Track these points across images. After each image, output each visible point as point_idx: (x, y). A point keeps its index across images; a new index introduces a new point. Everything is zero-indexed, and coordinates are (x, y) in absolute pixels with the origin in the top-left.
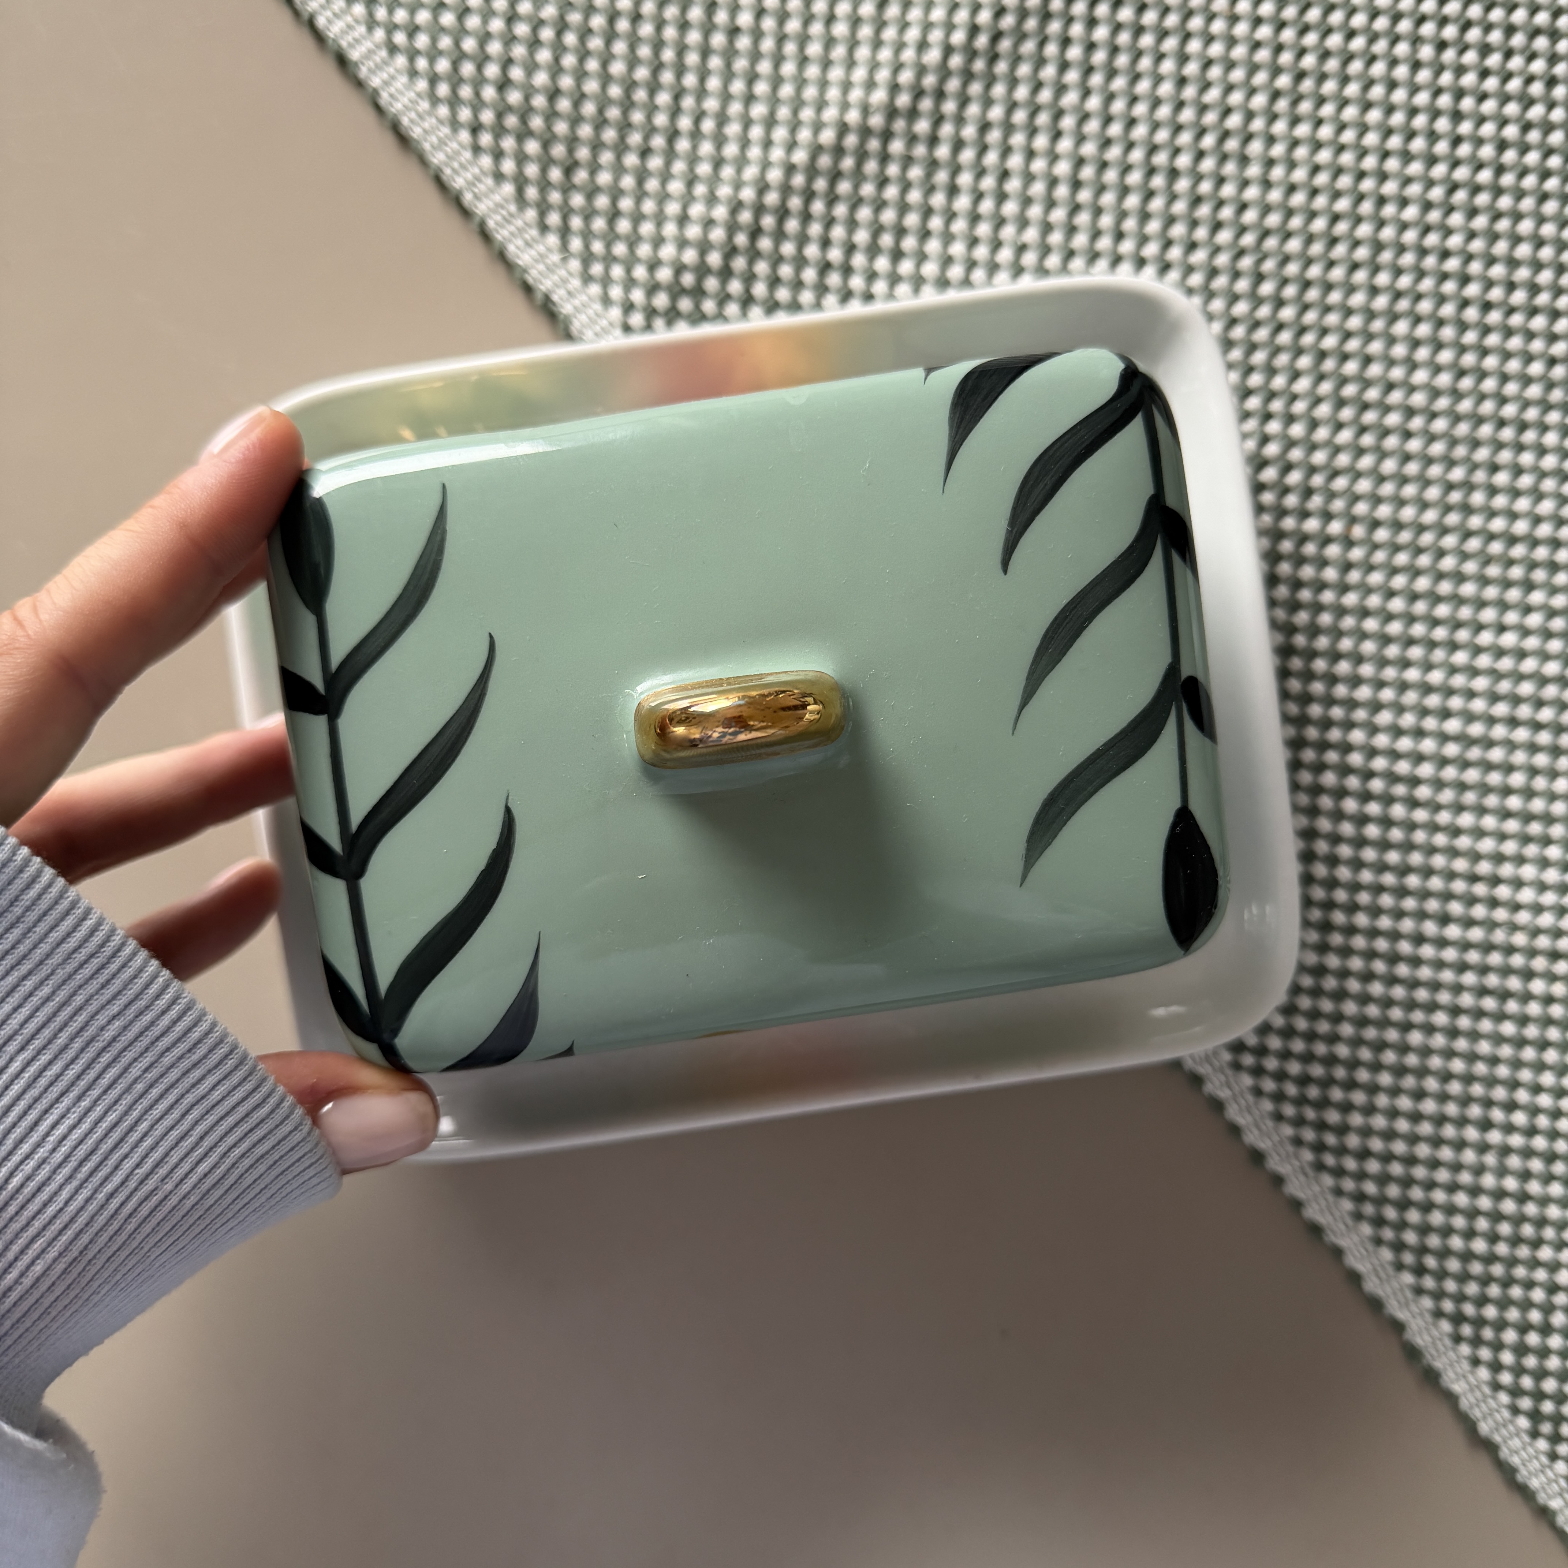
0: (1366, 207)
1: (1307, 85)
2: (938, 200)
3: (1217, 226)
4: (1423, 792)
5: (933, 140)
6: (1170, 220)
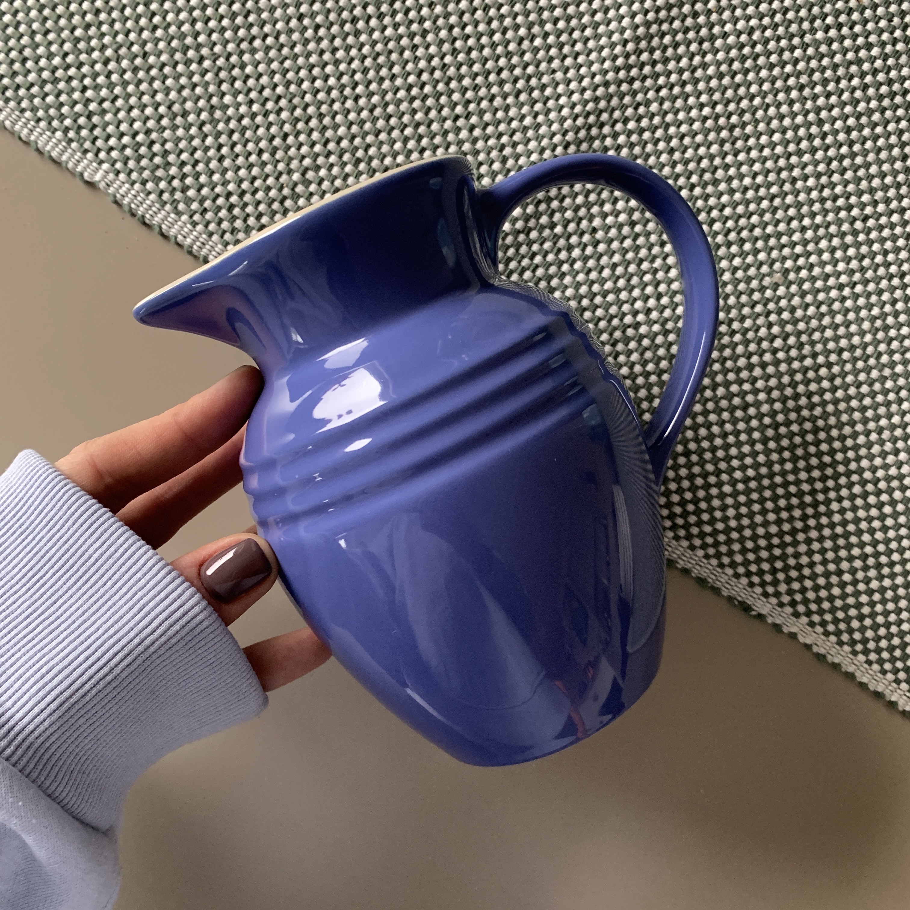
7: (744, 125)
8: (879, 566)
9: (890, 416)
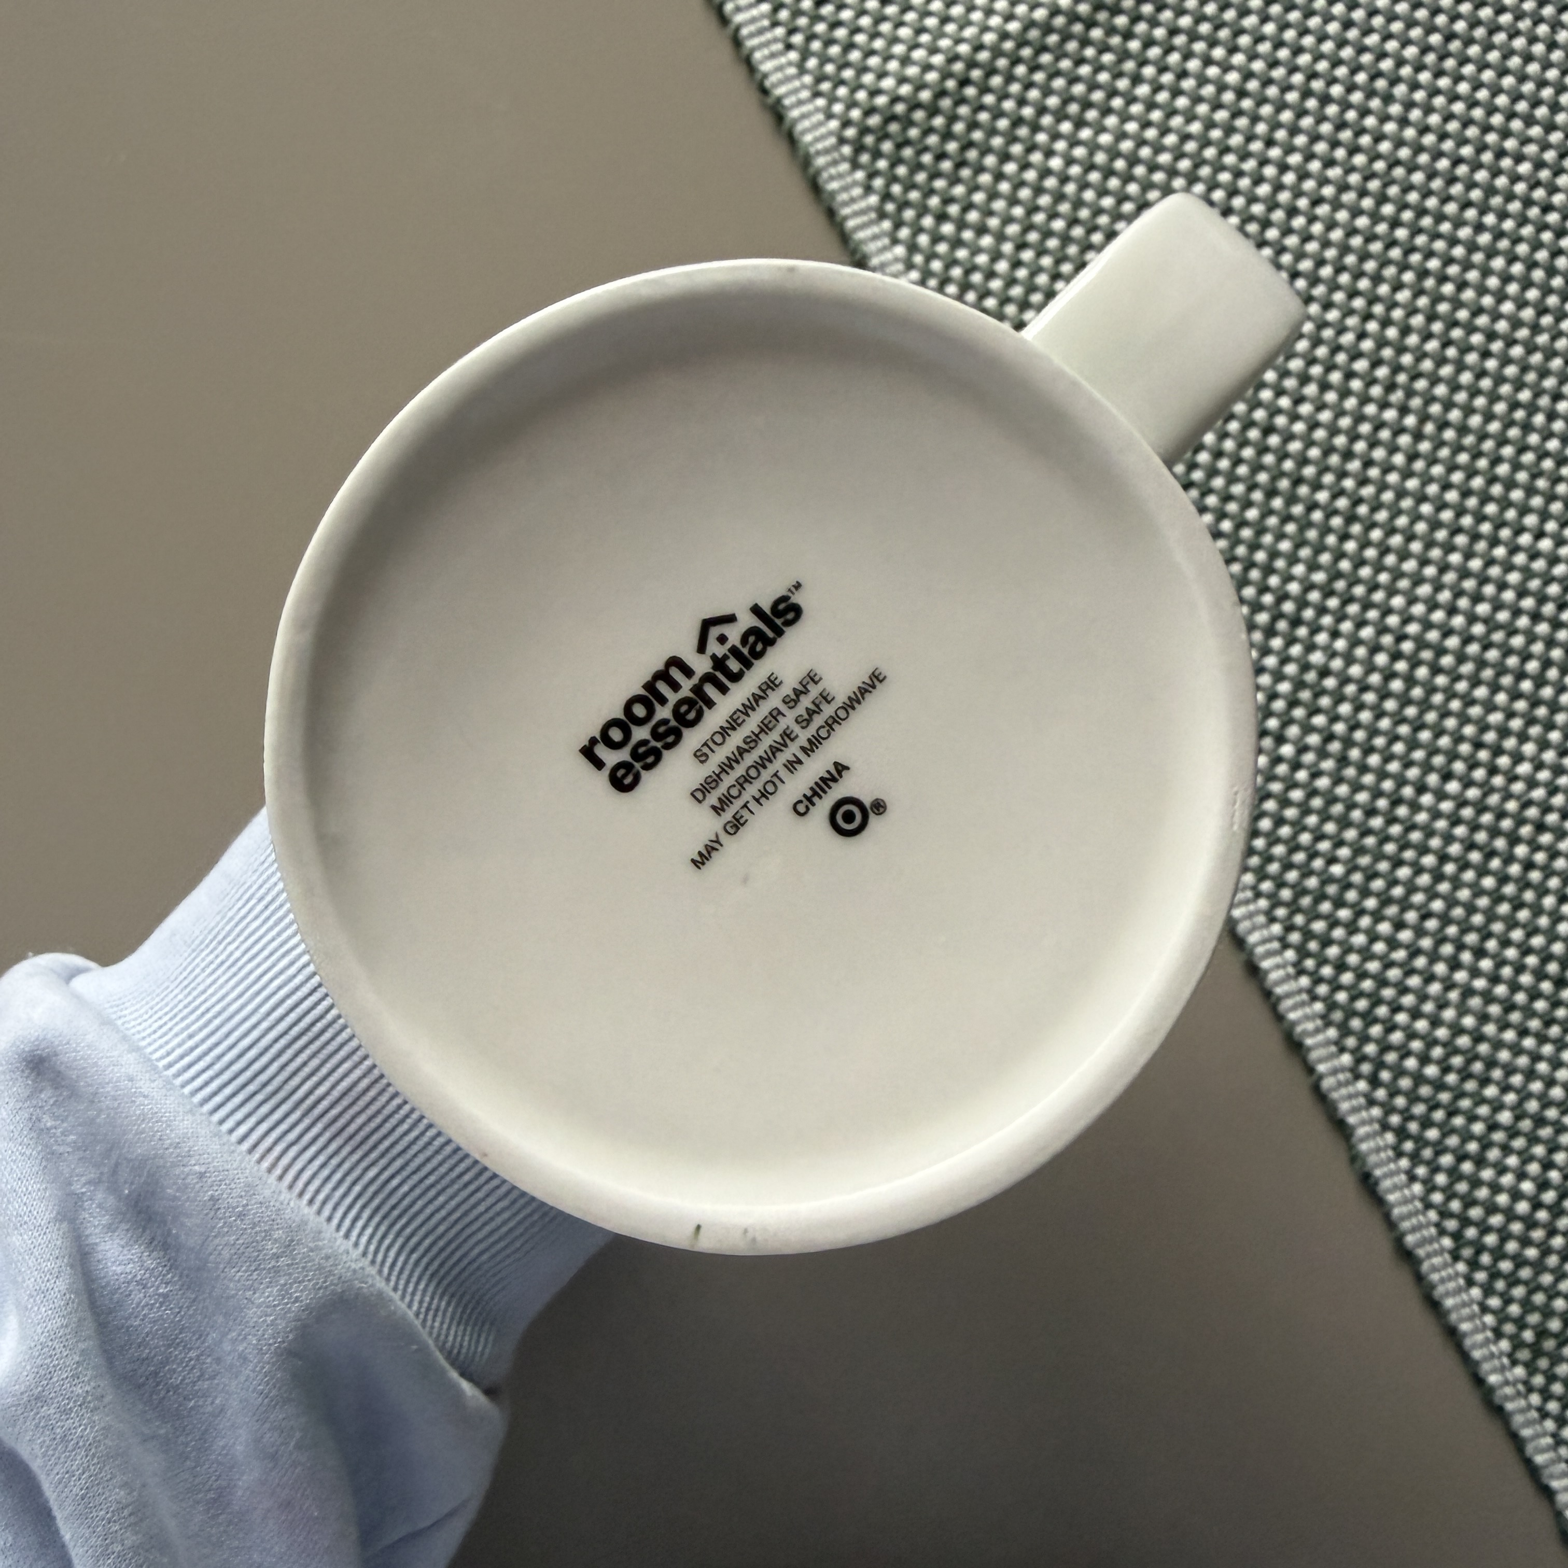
0: (1487, 157)
1: (1455, 45)
2: (1123, 84)
3: (1354, 150)
4: (1447, 661)
5: (1128, 35)
6: (1315, 138)
7: (1469, 41)
8: (1343, 761)
9: (1469, 555)
